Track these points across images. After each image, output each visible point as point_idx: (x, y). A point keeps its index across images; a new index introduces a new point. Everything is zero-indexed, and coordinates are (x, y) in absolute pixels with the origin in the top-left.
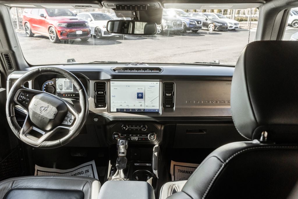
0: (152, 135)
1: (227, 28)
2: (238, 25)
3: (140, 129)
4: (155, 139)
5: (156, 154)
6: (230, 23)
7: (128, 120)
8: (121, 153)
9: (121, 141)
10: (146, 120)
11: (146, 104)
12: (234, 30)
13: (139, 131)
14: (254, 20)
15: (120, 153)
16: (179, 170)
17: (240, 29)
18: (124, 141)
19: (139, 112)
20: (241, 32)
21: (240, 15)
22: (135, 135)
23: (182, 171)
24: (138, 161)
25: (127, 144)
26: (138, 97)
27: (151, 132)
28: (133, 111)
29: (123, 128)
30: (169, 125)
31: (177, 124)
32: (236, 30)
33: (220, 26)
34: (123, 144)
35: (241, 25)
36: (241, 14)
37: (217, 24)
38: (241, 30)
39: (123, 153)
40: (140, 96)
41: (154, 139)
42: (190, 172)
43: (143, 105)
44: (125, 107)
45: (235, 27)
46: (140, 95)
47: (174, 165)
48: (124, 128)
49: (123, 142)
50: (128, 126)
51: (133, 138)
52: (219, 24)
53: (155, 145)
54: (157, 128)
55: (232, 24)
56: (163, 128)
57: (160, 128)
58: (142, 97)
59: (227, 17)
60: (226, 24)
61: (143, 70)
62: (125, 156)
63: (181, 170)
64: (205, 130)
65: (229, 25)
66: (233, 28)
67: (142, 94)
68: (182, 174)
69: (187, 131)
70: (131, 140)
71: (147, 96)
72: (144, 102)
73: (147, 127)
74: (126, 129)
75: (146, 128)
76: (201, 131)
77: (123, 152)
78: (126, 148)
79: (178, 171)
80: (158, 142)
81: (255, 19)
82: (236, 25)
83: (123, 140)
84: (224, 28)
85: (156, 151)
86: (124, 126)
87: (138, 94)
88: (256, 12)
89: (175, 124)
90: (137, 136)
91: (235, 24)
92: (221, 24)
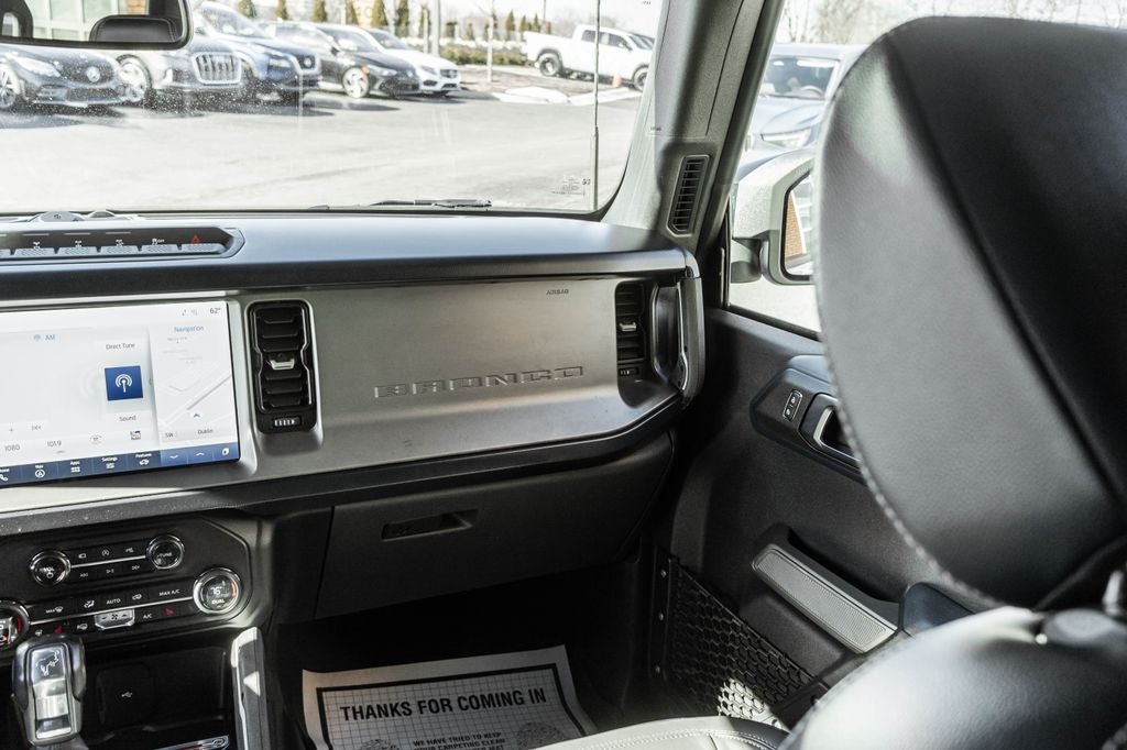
0: (213, 583)
1: (416, 87)
2: (455, 76)
3: (146, 566)
4: (234, 601)
5: (253, 682)
6: (426, 69)
7: (69, 523)
8: (46, 724)
9: (36, 654)
10: (174, 509)
11: (165, 425)
12: (441, 96)
13: (137, 572)
14: (506, 60)
15: (39, 723)
16: (345, 709)
17: (465, 93)
18: (58, 651)
19: (127, 472)
20: (470, 105)
21: (458, 41)
22: (118, 600)
23: (361, 712)
24: (148, 728)
25: (77, 665)
26: (115, 394)
27: (208, 569)
28: (94, 474)
29: (43, 576)
30: (295, 514)
31: (337, 508)
32: (449, 94)
33: (390, 80)
34: (55, 672)
35: (464, 76)
36: (460, 36)
37: (378, 70)
39: (64, 720)
40: (125, 386)
41: (227, 600)
42: (400, 709)
43: (146, 431)
44: (36, 453)
45: (446, 85)
46: (124, 381)
47: (320, 691)
48: (48, 571)
49: (52, 659)
50: (67, 557)
51: (109, 617)
52: (386, 72)
53: (237, 632)
54: (235, 545)
55: (432, 71)
56: (267, 538)
57: (255, 537)
58: (135, 392)
59: (410, 45)
60: (413, 71)
61: (127, 242)
62: (74, 736)
63: (354, 708)
64: (468, 515)
65: (423, 76)
66: (438, 88)
67: (135, 372)
68: (362, 723)
69: (387, 530)
70: (93, 629)
71: (163, 381)
72: (149, 413)
73: (181, 546)
74: (57, 574)
75: (176, 553)
76: (448, 520)
77: (56, 713)
78: (79, 691)
79: (342, 713)
80: (251, 613)
81: (512, 56)
82: (448, 76)
83: (51, 650)
84: (405, 86)
85: (253, 665)
86: (44, 564)
87: (111, 374)
88: (512, 32)
89: (330, 509)
90: (126, 602)
91: (446, 73)
92: (394, 72)
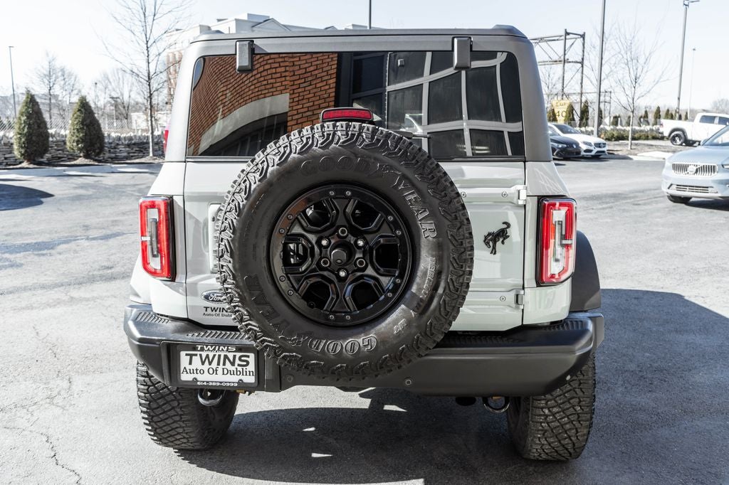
1: (579, 153)
2: (604, 147)
6: (586, 143)
12: (597, 158)
14: (650, 137)
17: (610, 156)
20: (611, 162)
21: (619, 127)
32: (602, 157)
33: (562, 150)
35: (611, 146)
36: (621, 125)
37: (556, 145)
38: (612, 156)
45: (598, 152)
52: (560, 146)
55: (590, 144)
60: (577, 144)
65: (584, 147)
66: (593, 153)
81: (654, 134)
82: (600, 147)
84: (572, 153)
88: (658, 120)
91: (598, 145)
92: (565, 146)
